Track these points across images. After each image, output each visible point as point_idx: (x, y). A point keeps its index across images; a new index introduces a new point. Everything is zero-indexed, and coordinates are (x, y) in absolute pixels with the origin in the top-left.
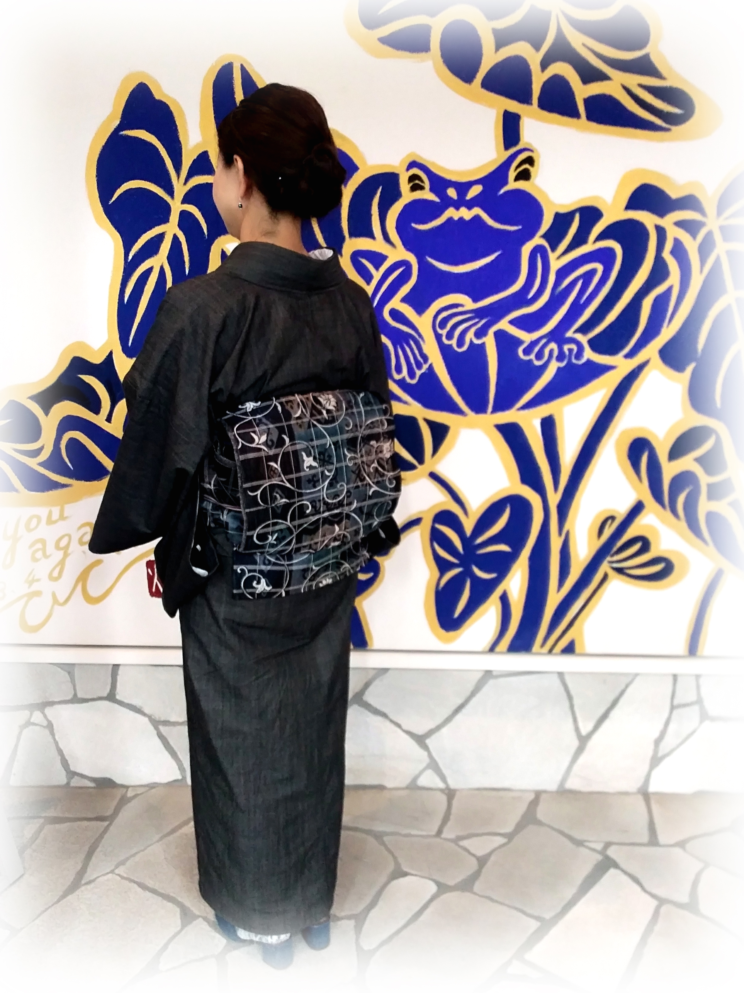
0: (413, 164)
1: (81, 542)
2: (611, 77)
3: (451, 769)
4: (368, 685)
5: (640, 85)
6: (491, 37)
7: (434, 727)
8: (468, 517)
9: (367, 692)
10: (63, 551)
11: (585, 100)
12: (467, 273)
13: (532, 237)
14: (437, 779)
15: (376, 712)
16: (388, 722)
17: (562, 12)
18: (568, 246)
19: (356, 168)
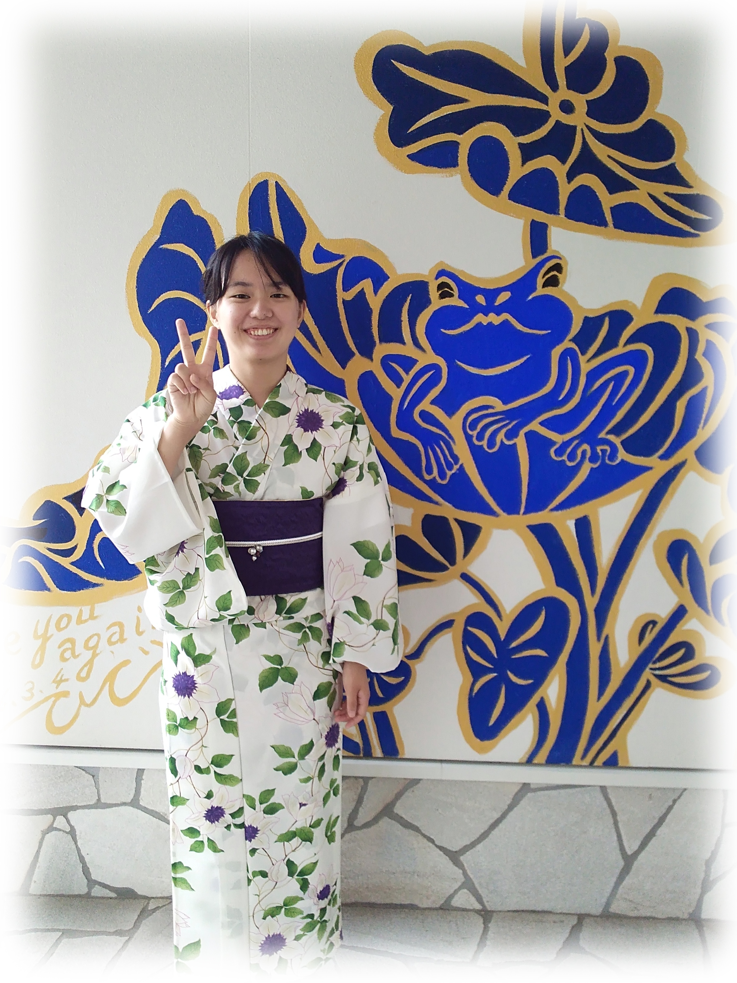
0: (442, 273)
1: (110, 643)
2: (637, 186)
3: (488, 890)
4: (399, 796)
5: (667, 194)
6: (518, 152)
7: (468, 843)
8: (501, 620)
9: (398, 804)
10: (91, 651)
11: (613, 209)
12: (496, 376)
13: (560, 340)
14: (473, 900)
15: (407, 825)
16: (420, 837)
17: (587, 127)
18: (599, 349)
19: (386, 278)
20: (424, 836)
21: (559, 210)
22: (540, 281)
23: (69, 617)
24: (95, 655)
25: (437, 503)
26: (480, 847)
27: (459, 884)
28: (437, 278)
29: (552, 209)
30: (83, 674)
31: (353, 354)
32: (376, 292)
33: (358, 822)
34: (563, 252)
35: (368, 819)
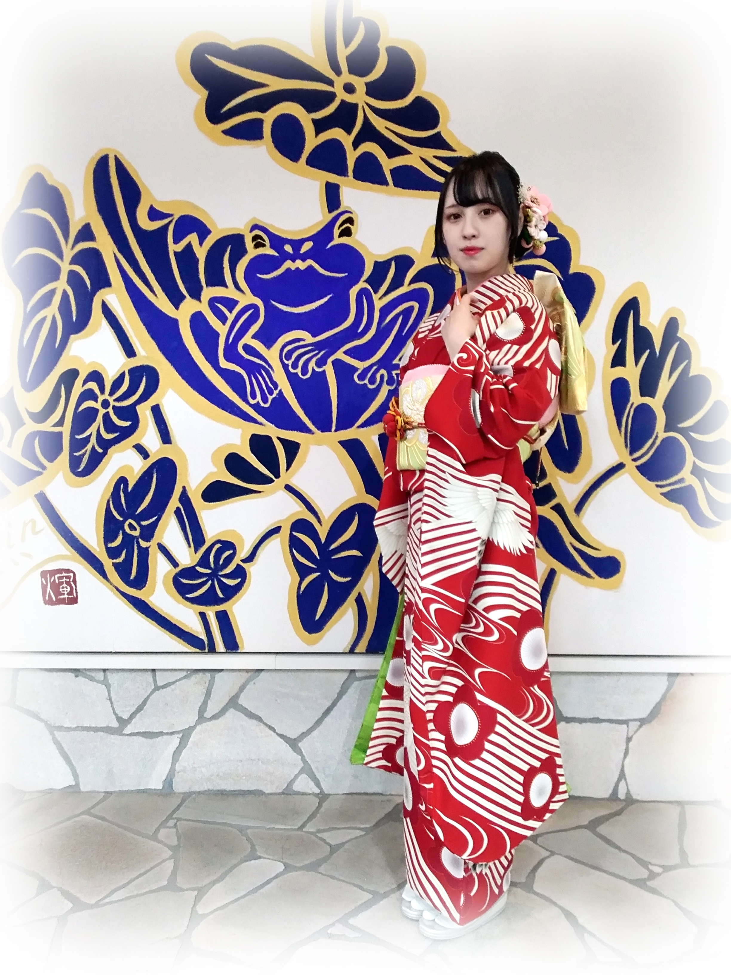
0: (255, 227)
2: (411, 152)
3: (324, 774)
4: (242, 688)
5: (435, 157)
6: (312, 126)
7: (305, 730)
8: (321, 525)
9: (242, 696)
11: (391, 171)
12: (305, 313)
13: (357, 282)
14: (312, 784)
15: (251, 715)
16: (263, 726)
17: (367, 104)
18: (388, 288)
19: (209, 232)
20: (266, 725)
21: (348, 173)
22: (336, 232)
25: (261, 424)
26: (315, 733)
27: (299, 768)
28: (251, 231)
29: (342, 171)
31: (184, 297)
32: (201, 244)
33: (208, 715)
34: (353, 208)
35: (216, 711)
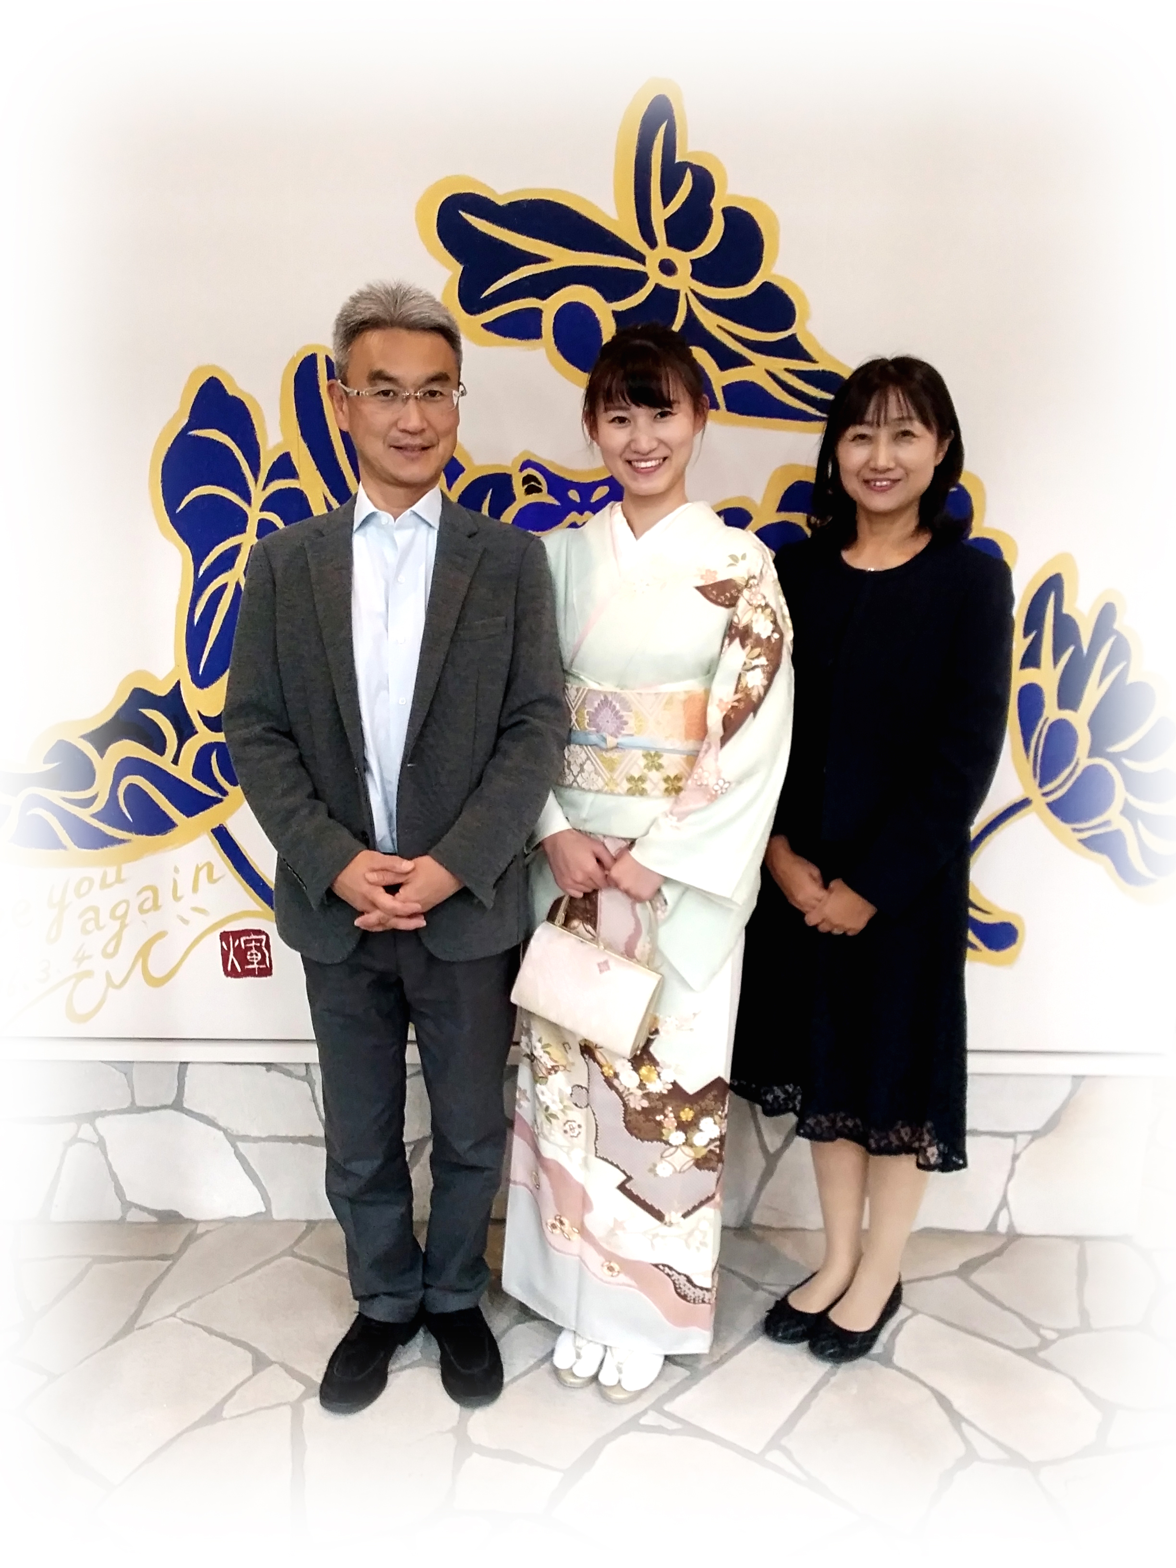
0: (527, 464)
1: (142, 910)
2: (752, 361)
5: (787, 370)
6: (612, 321)
10: (119, 921)
11: (726, 389)
17: (693, 291)
19: (462, 470)
23: (91, 881)
24: (123, 926)
28: (521, 470)
30: (110, 949)
32: (450, 486)
